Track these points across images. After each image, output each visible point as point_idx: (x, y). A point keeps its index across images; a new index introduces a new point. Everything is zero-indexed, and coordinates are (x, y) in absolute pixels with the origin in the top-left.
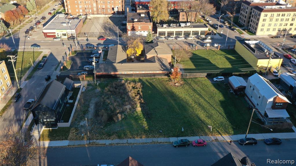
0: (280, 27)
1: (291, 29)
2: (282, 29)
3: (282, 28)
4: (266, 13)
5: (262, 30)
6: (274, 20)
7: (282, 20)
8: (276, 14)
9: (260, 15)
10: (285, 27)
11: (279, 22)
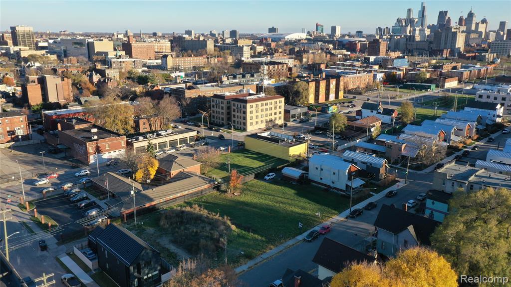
0: (266, 118)
1: (276, 119)
2: (268, 120)
3: (268, 118)
4: (251, 104)
5: (251, 124)
6: (260, 111)
7: (266, 110)
8: (259, 103)
9: (245, 107)
10: (271, 117)
11: (264, 113)
